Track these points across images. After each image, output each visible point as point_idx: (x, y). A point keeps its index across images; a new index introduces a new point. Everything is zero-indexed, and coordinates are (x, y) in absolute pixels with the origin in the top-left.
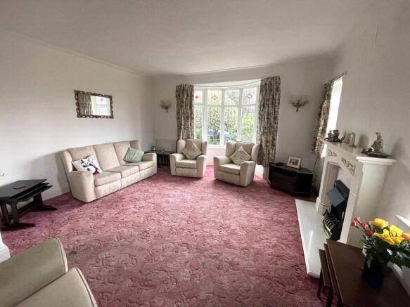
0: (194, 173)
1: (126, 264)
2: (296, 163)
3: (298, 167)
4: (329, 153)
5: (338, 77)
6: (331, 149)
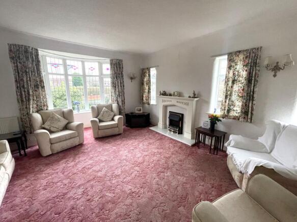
0: (76, 141)
1: (163, 210)
2: (140, 110)
3: (142, 112)
4: (163, 101)
5: (152, 67)
6: (165, 99)
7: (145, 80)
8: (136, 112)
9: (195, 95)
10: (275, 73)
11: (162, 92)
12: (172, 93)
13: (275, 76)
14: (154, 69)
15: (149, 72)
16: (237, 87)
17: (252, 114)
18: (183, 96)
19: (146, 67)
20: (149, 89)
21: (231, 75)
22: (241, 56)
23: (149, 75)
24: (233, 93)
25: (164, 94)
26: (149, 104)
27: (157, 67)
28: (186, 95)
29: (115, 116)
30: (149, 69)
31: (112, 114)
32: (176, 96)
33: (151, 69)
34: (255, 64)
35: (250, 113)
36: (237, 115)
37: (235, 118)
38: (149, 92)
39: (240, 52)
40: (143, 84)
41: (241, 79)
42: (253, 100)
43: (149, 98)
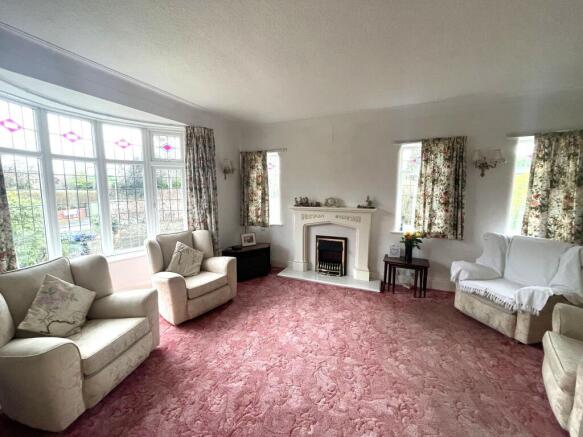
2: (251, 240)
3: (255, 243)
4: (304, 217)
5: (272, 151)
6: (308, 213)
7: (254, 175)
8: (245, 244)
9: (370, 203)
10: (483, 171)
11: (299, 200)
12: (322, 201)
13: (483, 175)
14: (276, 154)
15: (264, 160)
16: (438, 190)
17: (462, 227)
18: (344, 206)
19: (256, 150)
20: (265, 194)
21: (429, 171)
22: (442, 147)
23: (265, 166)
24: (434, 199)
25: (304, 203)
26: (264, 225)
27: (281, 150)
28: (352, 204)
29: (205, 258)
30: (262, 154)
31: (200, 255)
32: (331, 206)
33: (269, 154)
34: (461, 158)
35: (459, 226)
36: (440, 230)
37: (437, 236)
38: (264, 200)
39: (439, 139)
40: (248, 184)
41: (442, 178)
42: (462, 208)
43: (264, 212)
